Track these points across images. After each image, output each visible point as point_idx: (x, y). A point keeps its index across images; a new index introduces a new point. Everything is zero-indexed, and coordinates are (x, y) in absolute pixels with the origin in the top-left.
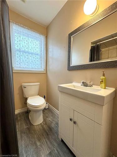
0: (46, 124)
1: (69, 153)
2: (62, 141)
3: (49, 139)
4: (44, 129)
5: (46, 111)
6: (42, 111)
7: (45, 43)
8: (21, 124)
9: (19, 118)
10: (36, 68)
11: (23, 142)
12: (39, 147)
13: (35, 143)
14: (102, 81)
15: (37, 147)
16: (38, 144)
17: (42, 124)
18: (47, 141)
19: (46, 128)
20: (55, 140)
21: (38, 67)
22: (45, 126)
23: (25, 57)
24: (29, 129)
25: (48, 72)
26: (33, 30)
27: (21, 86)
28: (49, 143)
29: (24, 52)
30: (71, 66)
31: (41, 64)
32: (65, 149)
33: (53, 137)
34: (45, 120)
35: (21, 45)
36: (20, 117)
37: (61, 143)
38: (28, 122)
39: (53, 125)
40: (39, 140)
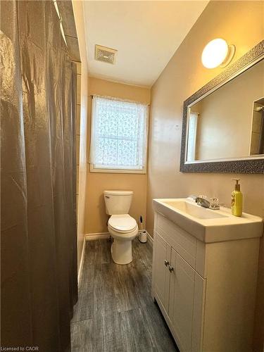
0: (135, 268)
1: (163, 326)
2: (156, 303)
3: (134, 292)
4: (130, 274)
5: (141, 247)
6: (131, 242)
7: (147, 117)
8: (98, 255)
9: (96, 247)
10: (128, 165)
11: (96, 281)
12: (116, 296)
13: (112, 289)
14: (233, 200)
15: (113, 295)
16: (116, 292)
17: (129, 266)
18: (131, 293)
19: (133, 273)
20: (144, 298)
21: (131, 162)
22: (132, 270)
23: (111, 147)
24: (107, 266)
25: (150, 172)
26: (126, 100)
27: (103, 195)
28: (132, 297)
29: (111, 137)
30: (186, 163)
31: (138, 156)
32: (158, 317)
33: (142, 292)
34: (134, 261)
35: (107, 128)
36: (98, 245)
37: (154, 306)
38: (108, 255)
39: (146, 274)
40: (119, 288)
